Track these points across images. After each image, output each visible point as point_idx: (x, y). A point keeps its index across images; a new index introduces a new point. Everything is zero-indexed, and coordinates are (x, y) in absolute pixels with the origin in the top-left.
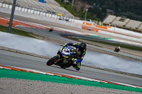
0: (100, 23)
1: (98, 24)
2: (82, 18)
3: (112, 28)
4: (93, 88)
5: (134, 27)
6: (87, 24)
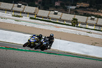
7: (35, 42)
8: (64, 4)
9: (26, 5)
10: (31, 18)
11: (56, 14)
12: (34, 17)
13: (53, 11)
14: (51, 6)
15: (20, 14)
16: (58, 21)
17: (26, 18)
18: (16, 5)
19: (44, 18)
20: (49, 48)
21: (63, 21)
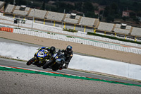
7: (44, 58)
8: (134, 15)
9: (82, 15)
10: (89, 33)
11: (123, 27)
12: (93, 31)
13: (119, 23)
14: (117, 17)
15: (74, 28)
16: (126, 38)
17: (82, 33)
18: (68, 15)
19: (107, 33)
20: (65, 67)
21: (134, 37)
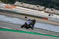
0: (13, 5)
1: (12, 5)
2: (5, 3)
3: (18, 7)
4: (10, 32)
5: (27, 7)
6: (7, 5)
